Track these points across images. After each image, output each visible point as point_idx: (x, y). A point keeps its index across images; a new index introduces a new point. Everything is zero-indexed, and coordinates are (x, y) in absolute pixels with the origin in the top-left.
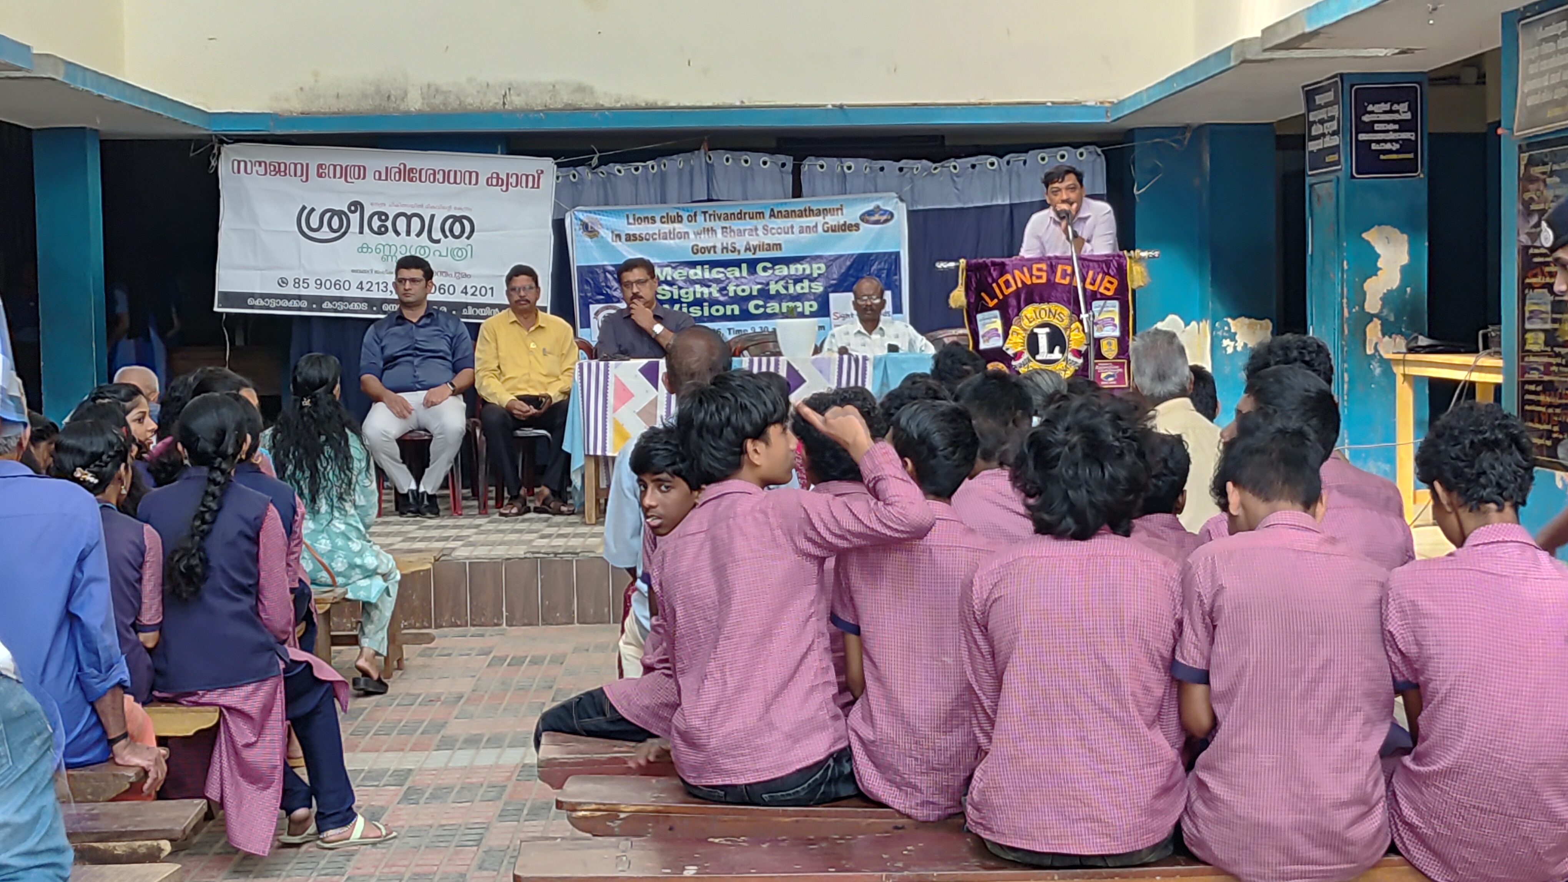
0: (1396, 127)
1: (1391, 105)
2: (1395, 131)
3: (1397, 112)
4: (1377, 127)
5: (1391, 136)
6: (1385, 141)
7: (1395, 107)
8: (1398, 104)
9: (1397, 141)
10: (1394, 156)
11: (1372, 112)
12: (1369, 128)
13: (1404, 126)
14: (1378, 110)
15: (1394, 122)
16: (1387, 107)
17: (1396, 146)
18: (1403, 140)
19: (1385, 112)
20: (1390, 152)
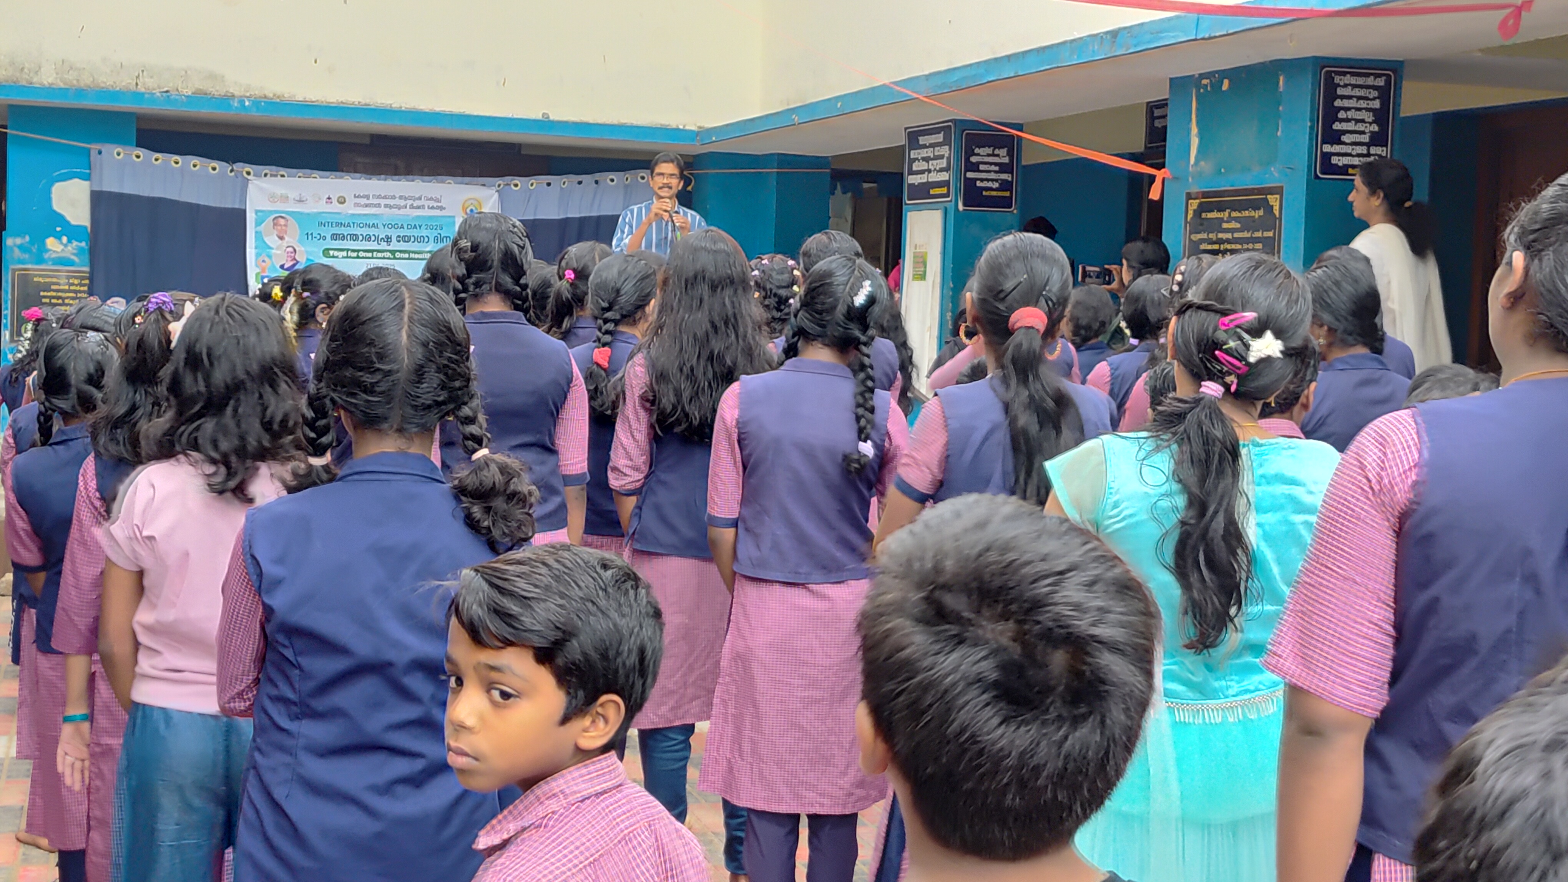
0: (997, 168)
1: (993, 150)
2: (996, 172)
3: (998, 155)
4: (982, 167)
5: (993, 176)
6: (988, 180)
7: (997, 152)
8: (999, 148)
9: (996, 180)
10: (995, 194)
11: (978, 155)
12: (975, 168)
13: (1004, 168)
14: (982, 154)
15: (996, 164)
16: (989, 150)
17: (996, 185)
18: (1001, 180)
19: (989, 155)
20: (991, 189)
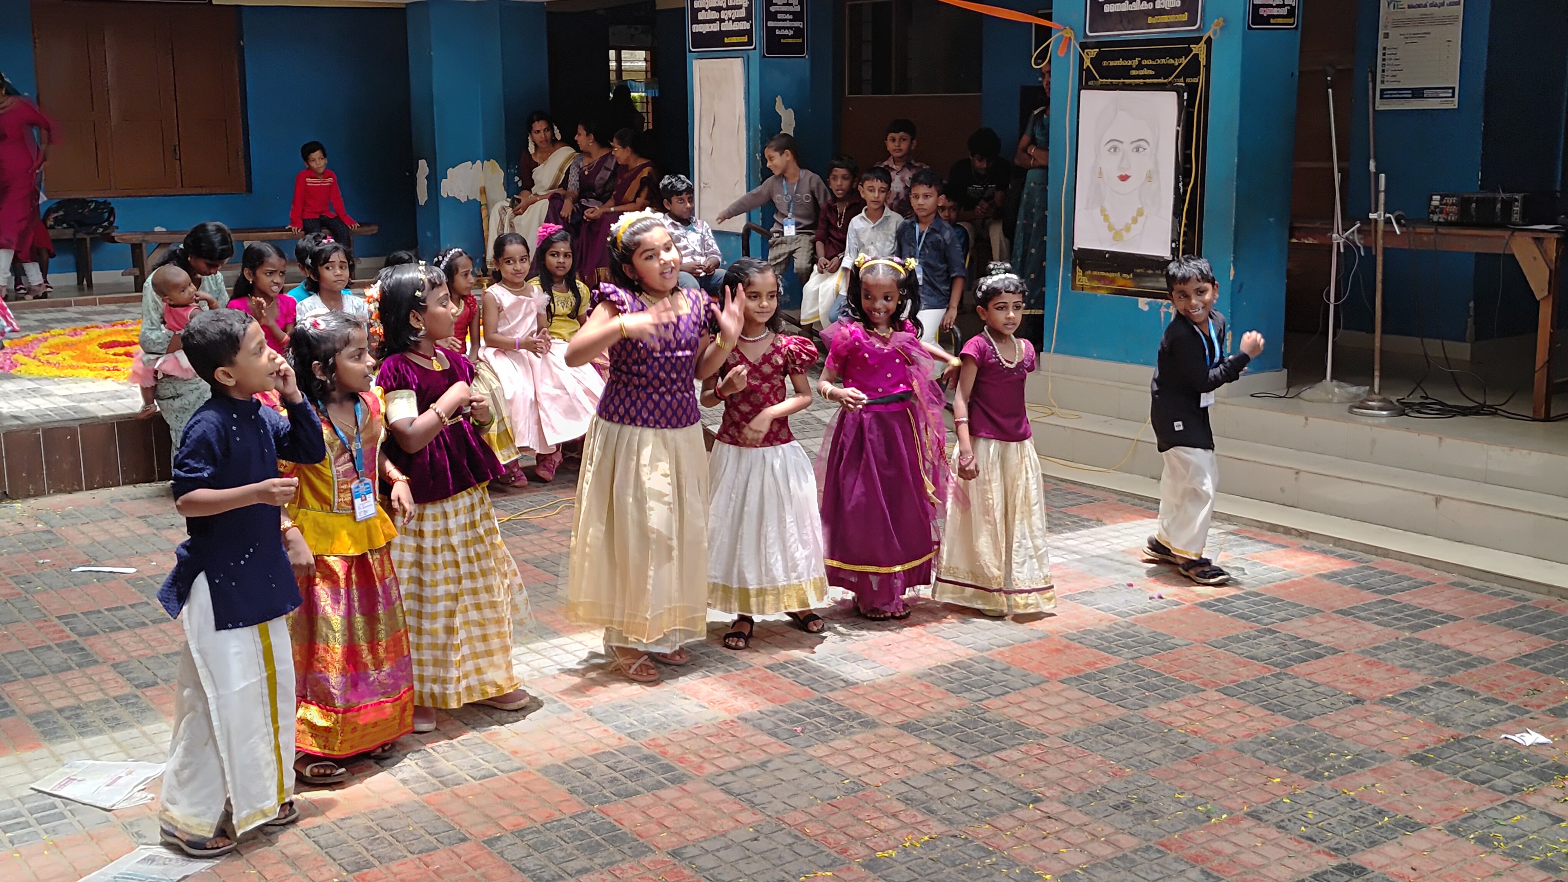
0: (791, 17)
2: (790, 20)
3: (792, 4)
4: (780, 16)
5: (788, 24)
6: (785, 28)
9: (791, 28)
10: (790, 41)
11: (776, 4)
12: (772, 16)
13: (796, 16)
14: (779, 3)
15: (790, 13)
17: (791, 33)
18: (795, 28)
19: (784, 5)
20: (786, 36)
